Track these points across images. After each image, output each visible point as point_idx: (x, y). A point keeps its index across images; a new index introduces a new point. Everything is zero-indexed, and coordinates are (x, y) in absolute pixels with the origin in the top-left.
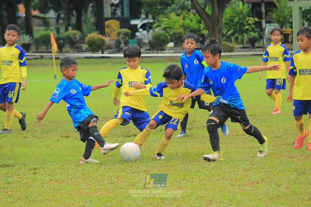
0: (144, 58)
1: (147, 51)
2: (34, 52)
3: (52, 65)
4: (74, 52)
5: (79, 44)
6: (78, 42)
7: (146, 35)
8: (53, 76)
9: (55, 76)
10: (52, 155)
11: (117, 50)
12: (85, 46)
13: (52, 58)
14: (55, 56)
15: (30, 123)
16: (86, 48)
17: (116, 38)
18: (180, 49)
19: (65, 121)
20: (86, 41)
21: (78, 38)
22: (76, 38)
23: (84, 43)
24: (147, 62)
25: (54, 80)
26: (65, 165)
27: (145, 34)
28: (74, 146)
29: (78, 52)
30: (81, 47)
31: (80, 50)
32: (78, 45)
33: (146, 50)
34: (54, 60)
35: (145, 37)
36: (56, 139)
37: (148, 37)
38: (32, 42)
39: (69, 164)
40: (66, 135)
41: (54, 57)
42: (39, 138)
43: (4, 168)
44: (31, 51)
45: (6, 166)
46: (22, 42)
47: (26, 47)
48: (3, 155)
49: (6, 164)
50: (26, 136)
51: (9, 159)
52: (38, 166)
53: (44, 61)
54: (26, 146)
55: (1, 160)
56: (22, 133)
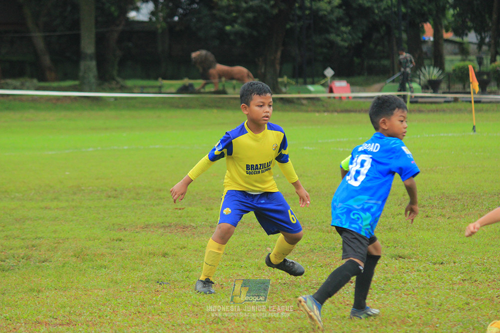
2: (444, 93)
3: (470, 112)
8: (471, 128)
9: (474, 129)
13: (470, 102)
14: (475, 98)
25: (472, 133)
34: (473, 104)
38: (441, 77)
41: (473, 100)
42: (448, 218)
43: (397, 261)
44: (440, 91)
45: (400, 257)
46: (428, 77)
47: (433, 85)
48: (395, 241)
49: (400, 255)
50: (430, 214)
51: (404, 248)
52: (445, 259)
53: (458, 105)
54: (429, 229)
55: (393, 248)
56: (423, 209)
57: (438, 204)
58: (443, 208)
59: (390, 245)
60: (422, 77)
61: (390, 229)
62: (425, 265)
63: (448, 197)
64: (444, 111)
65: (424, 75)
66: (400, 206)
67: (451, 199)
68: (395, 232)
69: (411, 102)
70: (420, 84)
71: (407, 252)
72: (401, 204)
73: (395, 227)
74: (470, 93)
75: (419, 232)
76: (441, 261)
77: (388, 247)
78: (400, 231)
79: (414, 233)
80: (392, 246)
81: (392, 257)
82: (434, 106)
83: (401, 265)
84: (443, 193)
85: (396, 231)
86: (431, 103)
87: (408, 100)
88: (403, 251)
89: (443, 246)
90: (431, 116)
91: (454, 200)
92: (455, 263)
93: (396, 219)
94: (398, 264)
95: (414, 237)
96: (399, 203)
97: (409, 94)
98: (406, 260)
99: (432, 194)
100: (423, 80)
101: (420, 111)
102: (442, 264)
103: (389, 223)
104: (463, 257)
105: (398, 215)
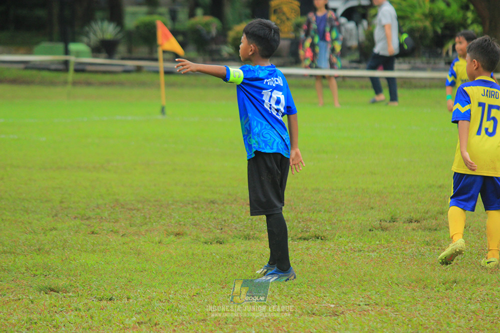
0: (348, 80)
1: (355, 65)
2: (123, 59)
3: (158, 86)
4: (204, 62)
5: (216, 44)
6: (215, 40)
7: (354, 32)
8: (159, 109)
9: (163, 111)
10: (145, 270)
11: (292, 59)
12: (227, 50)
13: (157, 72)
14: (164, 68)
15: (105, 204)
16: (230, 54)
17: (292, 35)
18: (423, 63)
19: (177, 202)
20: (230, 39)
21: (214, 32)
22: (209, 32)
23: (225, 42)
24: (352, 87)
25: (160, 117)
26: (172, 292)
27: (351, 30)
28: (193, 254)
29: (214, 61)
30: (218, 52)
31: (217, 57)
32: (214, 47)
33: (352, 62)
34: (162, 77)
35: (351, 35)
36: (157, 239)
37: (358, 35)
38: (120, 36)
39: (180, 291)
40: (177, 230)
41: (162, 70)
42: (122, 236)
43: (47, 296)
44: (118, 56)
45: (52, 290)
46: (100, 36)
47: (106, 48)
48: (46, 267)
49: (52, 287)
50: (96, 229)
51: (58, 277)
52: (116, 294)
53: (142, 77)
54: (95, 251)
55: (42, 278)
56: (88, 222)
57: (109, 216)
58: (116, 221)
59: (38, 273)
60: (92, 35)
61: (39, 250)
62: (86, 301)
63: (123, 206)
64: (121, 84)
65: (95, 33)
66: (55, 218)
67: (128, 209)
68: (46, 255)
69: (77, 71)
70: (88, 45)
71: (61, 283)
72: (56, 215)
73: (47, 247)
74: (156, 60)
75: (80, 255)
76: (109, 295)
77: (35, 275)
78: (53, 253)
79: (73, 257)
80: (41, 274)
81: (40, 290)
82: (107, 78)
83: (53, 301)
84: (117, 200)
85: (48, 253)
86: (105, 72)
87: (72, 68)
88: (56, 281)
89: (112, 275)
90: (104, 91)
91: (132, 210)
92: (128, 299)
93: (48, 236)
94: (48, 300)
95: (73, 262)
96: (54, 213)
97: (72, 59)
98: (61, 295)
99: (100, 202)
100: (94, 39)
101: (88, 84)
102: (110, 300)
103: (37, 241)
104: (140, 290)
105: (51, 230)
